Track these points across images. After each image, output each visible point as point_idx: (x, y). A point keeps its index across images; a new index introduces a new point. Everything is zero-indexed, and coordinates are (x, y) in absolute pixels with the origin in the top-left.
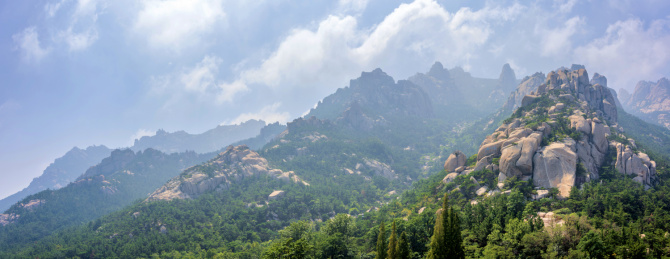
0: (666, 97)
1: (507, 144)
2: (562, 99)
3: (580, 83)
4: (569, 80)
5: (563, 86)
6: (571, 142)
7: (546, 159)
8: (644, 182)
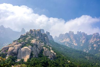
0: (67, 38)
1: (11, 46)
2: (31, 36)
3: (38, 33)
4: (35, 32)
5: (33, 33)
6: (30, 47)
7: (22, 51)
8: (51, 59)
